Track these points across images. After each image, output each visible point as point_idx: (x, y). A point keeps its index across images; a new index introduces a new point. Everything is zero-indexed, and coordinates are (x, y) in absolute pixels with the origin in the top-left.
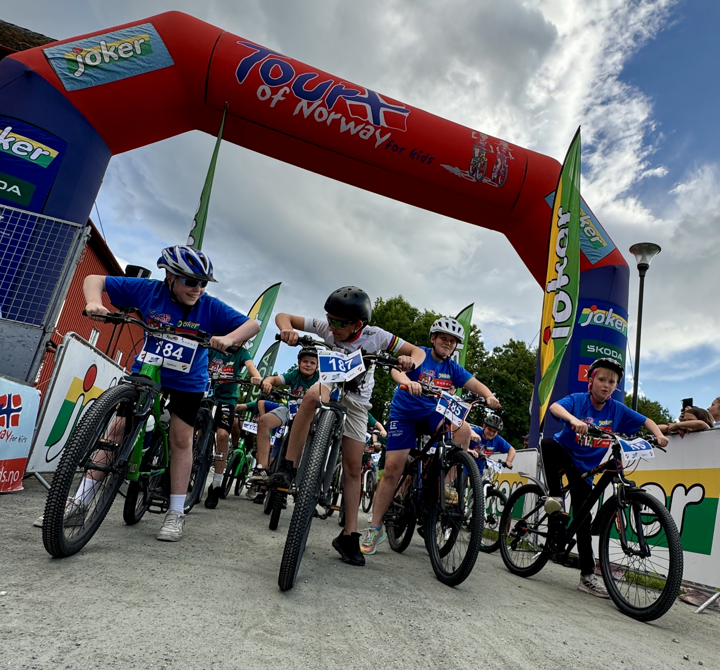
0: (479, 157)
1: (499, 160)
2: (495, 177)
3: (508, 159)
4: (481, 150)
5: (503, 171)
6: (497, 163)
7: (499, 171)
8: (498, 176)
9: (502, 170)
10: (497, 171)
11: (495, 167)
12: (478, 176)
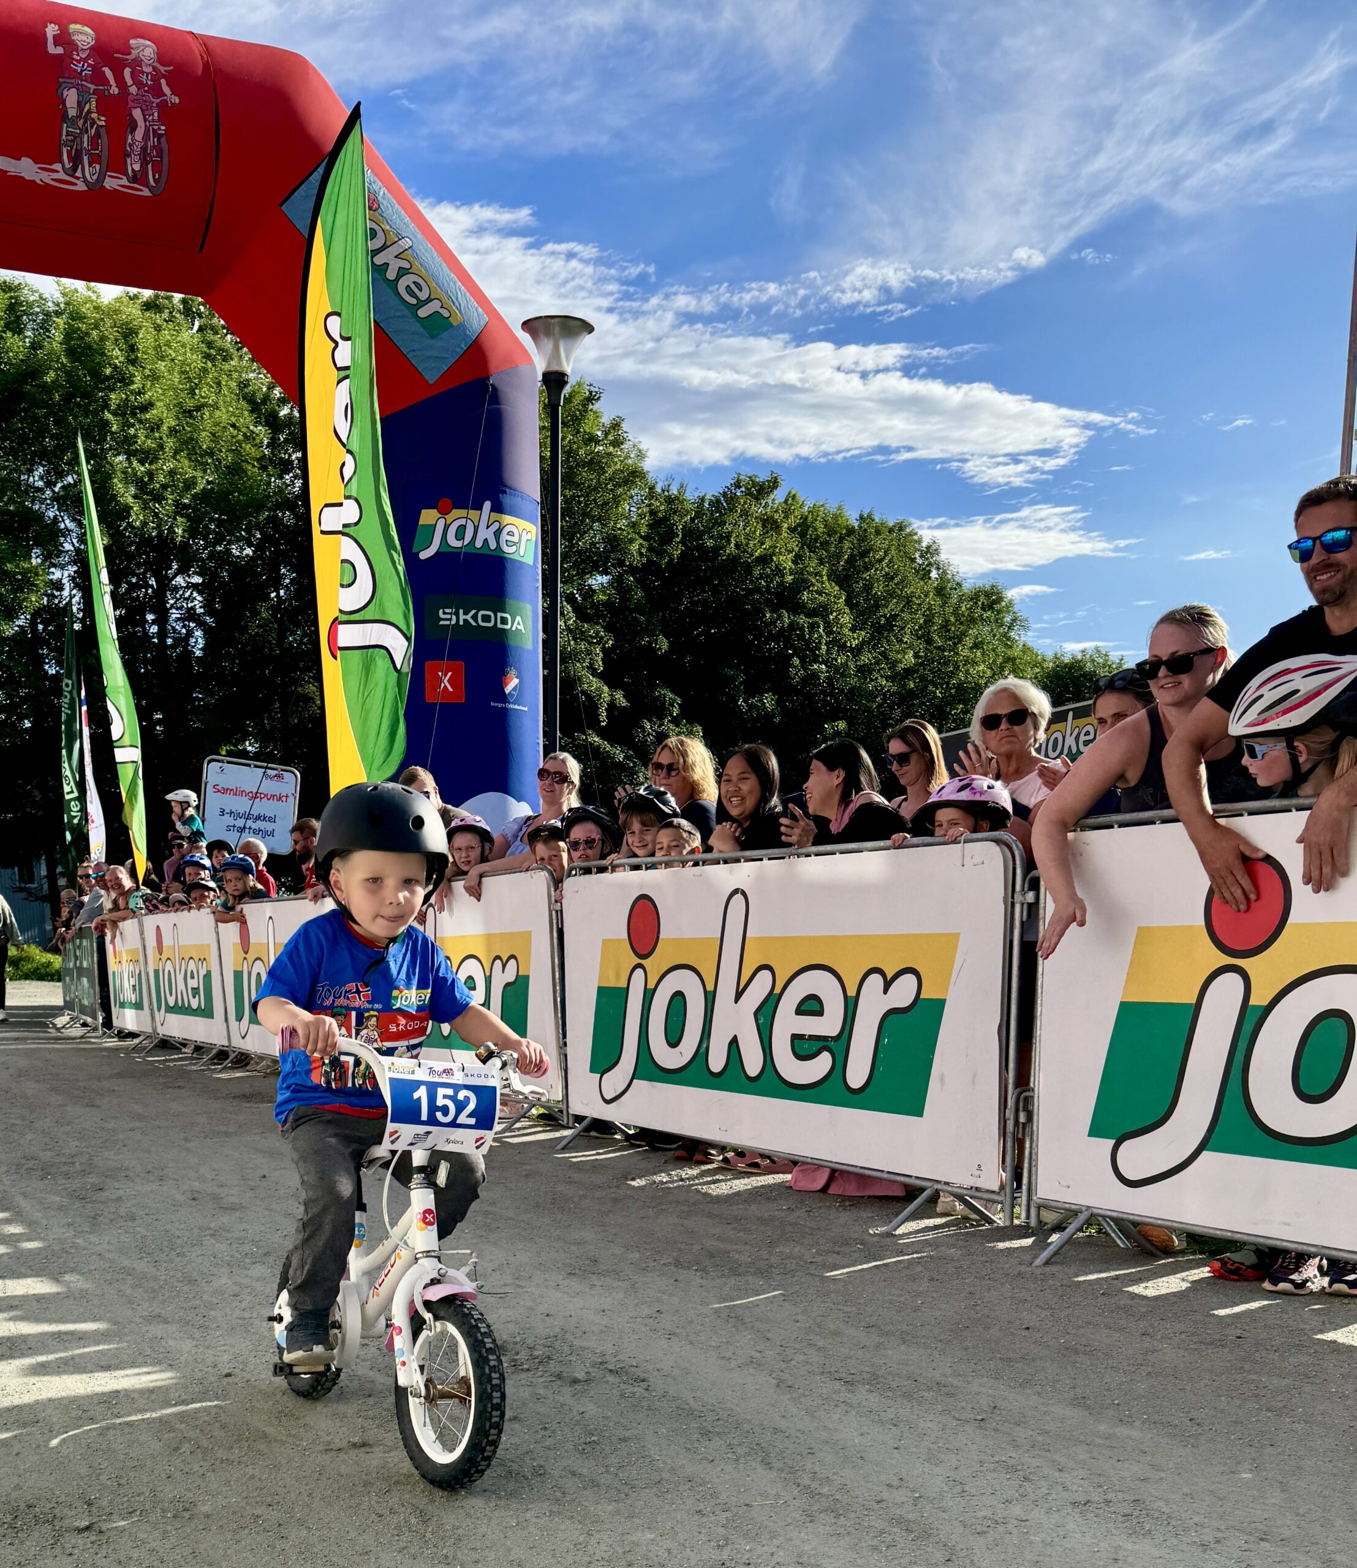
0: (79, 117)
1: (137, 114)
2: (137, 167)
3: (163, 106)
4: (82, 91)
5: (154, 147)
6: (134, 126)
7: (144, 149)
8: (144, 164)
9: (150, 144)
10: (137, 149)
11: (129, 141)
12: (89, 171)
